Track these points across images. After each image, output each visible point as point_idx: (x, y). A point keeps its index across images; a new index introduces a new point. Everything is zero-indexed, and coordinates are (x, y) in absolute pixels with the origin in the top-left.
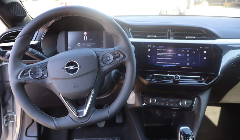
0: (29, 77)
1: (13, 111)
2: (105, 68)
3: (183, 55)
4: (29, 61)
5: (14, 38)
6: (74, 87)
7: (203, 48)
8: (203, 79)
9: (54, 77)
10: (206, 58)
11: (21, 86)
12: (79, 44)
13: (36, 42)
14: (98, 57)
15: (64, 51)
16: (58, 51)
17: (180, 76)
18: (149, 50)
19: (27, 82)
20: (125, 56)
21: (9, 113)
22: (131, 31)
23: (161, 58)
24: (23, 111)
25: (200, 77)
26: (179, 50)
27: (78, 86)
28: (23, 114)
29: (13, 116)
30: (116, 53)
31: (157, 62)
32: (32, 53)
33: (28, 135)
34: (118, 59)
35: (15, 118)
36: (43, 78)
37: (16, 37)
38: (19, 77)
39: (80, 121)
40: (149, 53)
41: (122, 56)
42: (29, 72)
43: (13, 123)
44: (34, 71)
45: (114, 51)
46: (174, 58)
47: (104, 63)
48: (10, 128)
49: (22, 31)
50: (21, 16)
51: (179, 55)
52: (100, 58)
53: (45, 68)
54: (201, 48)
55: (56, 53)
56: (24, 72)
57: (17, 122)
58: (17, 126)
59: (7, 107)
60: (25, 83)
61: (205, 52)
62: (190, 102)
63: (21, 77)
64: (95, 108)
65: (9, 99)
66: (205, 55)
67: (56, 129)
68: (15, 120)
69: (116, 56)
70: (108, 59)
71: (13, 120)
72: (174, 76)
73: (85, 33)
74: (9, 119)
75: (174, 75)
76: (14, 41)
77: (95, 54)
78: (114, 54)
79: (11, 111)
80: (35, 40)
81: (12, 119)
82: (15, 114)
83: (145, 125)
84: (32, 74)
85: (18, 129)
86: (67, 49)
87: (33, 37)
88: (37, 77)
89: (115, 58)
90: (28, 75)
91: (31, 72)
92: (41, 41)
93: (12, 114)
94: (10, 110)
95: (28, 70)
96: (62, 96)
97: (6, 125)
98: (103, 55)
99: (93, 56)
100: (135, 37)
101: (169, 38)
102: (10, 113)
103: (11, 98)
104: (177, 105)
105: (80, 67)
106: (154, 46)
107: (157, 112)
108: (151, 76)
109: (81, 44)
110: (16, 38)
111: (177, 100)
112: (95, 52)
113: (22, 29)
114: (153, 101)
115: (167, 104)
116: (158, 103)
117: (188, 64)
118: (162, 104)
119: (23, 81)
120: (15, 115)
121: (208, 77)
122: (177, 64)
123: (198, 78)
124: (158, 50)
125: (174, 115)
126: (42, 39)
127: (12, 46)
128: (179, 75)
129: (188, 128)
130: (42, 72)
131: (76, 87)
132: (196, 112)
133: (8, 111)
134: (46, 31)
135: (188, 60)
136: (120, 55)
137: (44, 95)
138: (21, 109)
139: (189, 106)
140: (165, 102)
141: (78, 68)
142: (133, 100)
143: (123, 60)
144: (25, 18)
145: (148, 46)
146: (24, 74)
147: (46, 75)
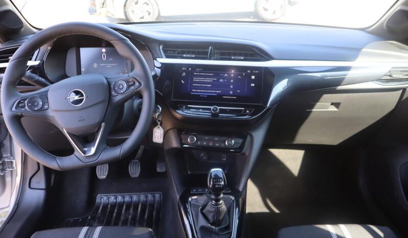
0: (25, 109)
1: (12, 155)
2: (118, 98)
3: (226, 80)
4: (28, 88)
5: (8, 57)
6: (79, 121)
7: (252, 72)
8: (248, 111)
9: (56, 109)
10: (253, 85)
11: (17, 119)
12: (95, 64)
13: (37, 63)
14: (109, 84)
15: (75, 76)
16: (68, 74)
17: (218, 108)
18: (184, 74)
19: (23, 114)
20: (140, 84)
21: (5, 157)
22: (163, 48)
23: (197, 85)
24: (25, 153)
25: (244, 110)
26: (221, 75)
27: (84, 120)
28: (25, 158)
29: (12, 163)
30: (131, 80)
31: (193, 90)
32: (30, 78)
33: (32, 186)
34: (132, 88)
35: (14, 165)
36: (43, 109)
37: (11, 56)
38: (14, 109)
39: (87, 160)
40: (184, 78)
41: (137, 84)
42: (26, 102)
43: (12, 171)
44: (32, 101)
45: (128, 78)
46: (215, 85)
47: (116, 92)
48: (8, 179)
49: (20, 47)
50: (16, 27)
51: (221, 80)
52: (112, 86)
53: (44, 97)
54: (248, 71)
55: (65, 76)
56: (19, 102)
57: (16, 170)
58: (17, 176)
59: (2, 149)
60: (22, 116)
61: (253, 77)
62: (241, 141)
63: (16, 108)
64: (106, 146)
65: (5, 139)
66: (253, 81)
67: (60, 170)
68: (14, 168)
69: (130, 84)
70: (121, 87)
71: (12, 167)
72: (212, 108)
73: (104, 50)
74: (5, 167)
75: (212, 106)
76: (7, 61)
77: (105, 81)
78: (127, 82)
79: (9, 155)
80: (35, 60)
81: (10, 166)
82: (14, 159)
83: (189, 173)
84: (30, 104)
85: (18, 179)
86: (79, 72)
87: (32, 56)
88: (36, 109)
89: (129, 87)
90: (25, 106)
91: (28, 103)
92: (44, 61)
93: (10, 159)
94: (7, 154)
95: (25, 100)
96: (65, 131)
97: (2, 174)
98: (116, 82)
99: (103, 84)
100: (167, 57)
101: (210, 59)
102: (7, 157)
103: (8, 136)
104: (223, 145)
105: (87, 97)
106: (190, 69)
107: (202, 155)
108: (184, 107)
109: (99, 65)
110: (10, 58)
111: (223, 138)
112: (106, 79)
113: (20, 45)
114: (192, 140)
115: (211, 144)
116: (199, 143)
117: (231, 92)
118: (205, 144)
119: (19, 113)
120: (14, 161)
121: (253, 110)
122: (217, 92)
123: (242, 110)
124: (195, 74)
125: (224, 158)
126: (45, 59)
127: (5, 68)
128: (218, 106)
129: (220, 170)
130: (41, 103)
131: (82, 120)
132: (247, 154)
133: (4, 156)
134: (49, 48)
135: (232, 87)
136: (134, 83)
137: (51, 132)
138: (22, 151)
139: (238, 146)
140: (208, 141)
141: (83, 99)
142: (161, 138)
143: (138, 89)
144: (23, 29)
145: (183, 69)
146: (20, 105)
147: (46, 107)
